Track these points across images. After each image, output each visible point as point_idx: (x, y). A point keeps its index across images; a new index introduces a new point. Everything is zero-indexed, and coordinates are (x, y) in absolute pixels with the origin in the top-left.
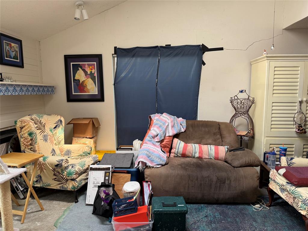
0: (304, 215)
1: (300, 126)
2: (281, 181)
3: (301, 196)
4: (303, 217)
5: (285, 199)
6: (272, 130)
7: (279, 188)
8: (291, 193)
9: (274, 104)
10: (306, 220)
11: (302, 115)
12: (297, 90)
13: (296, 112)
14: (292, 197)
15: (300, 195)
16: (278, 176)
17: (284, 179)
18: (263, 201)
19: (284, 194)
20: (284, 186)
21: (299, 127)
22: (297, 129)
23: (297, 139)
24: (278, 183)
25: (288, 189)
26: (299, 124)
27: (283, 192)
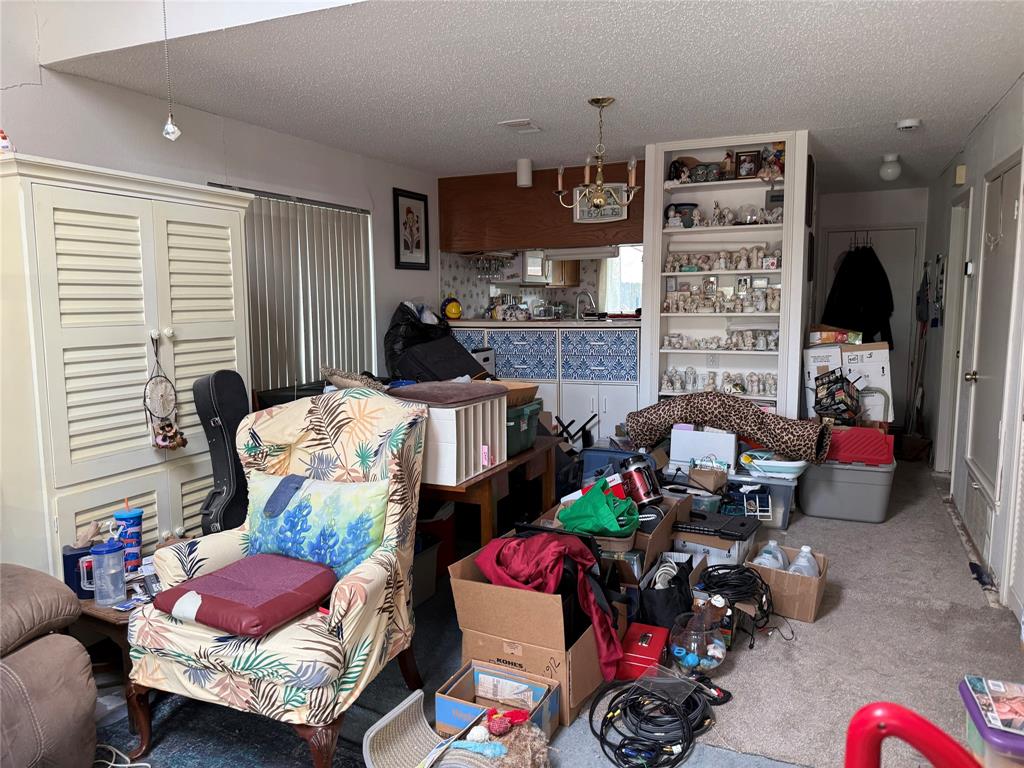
0: (305, 722)
1: (166, 425)
2: (192, 642)
3: (284, 665)
4: (298, 730)
5: (217, 699)
6: (77, 455)
7: (185, 672)
8: (242, 669)
9: (70, 356)
10: (311, 737)
11: (166, 387)
12: (138, 299)
13: (148, 378)
14: (247, 681)
15: (281, 664)
16: (171, 628)
17: (202, 630)
18: (115, 750)
19: (208, 686)
20: (206, 656)
21: (162, 428)
22: (160, 437)
23: (159, 469)
24: (180, 656)
25: (228, 662)
26: (163, 419)
27: (205, 677)
